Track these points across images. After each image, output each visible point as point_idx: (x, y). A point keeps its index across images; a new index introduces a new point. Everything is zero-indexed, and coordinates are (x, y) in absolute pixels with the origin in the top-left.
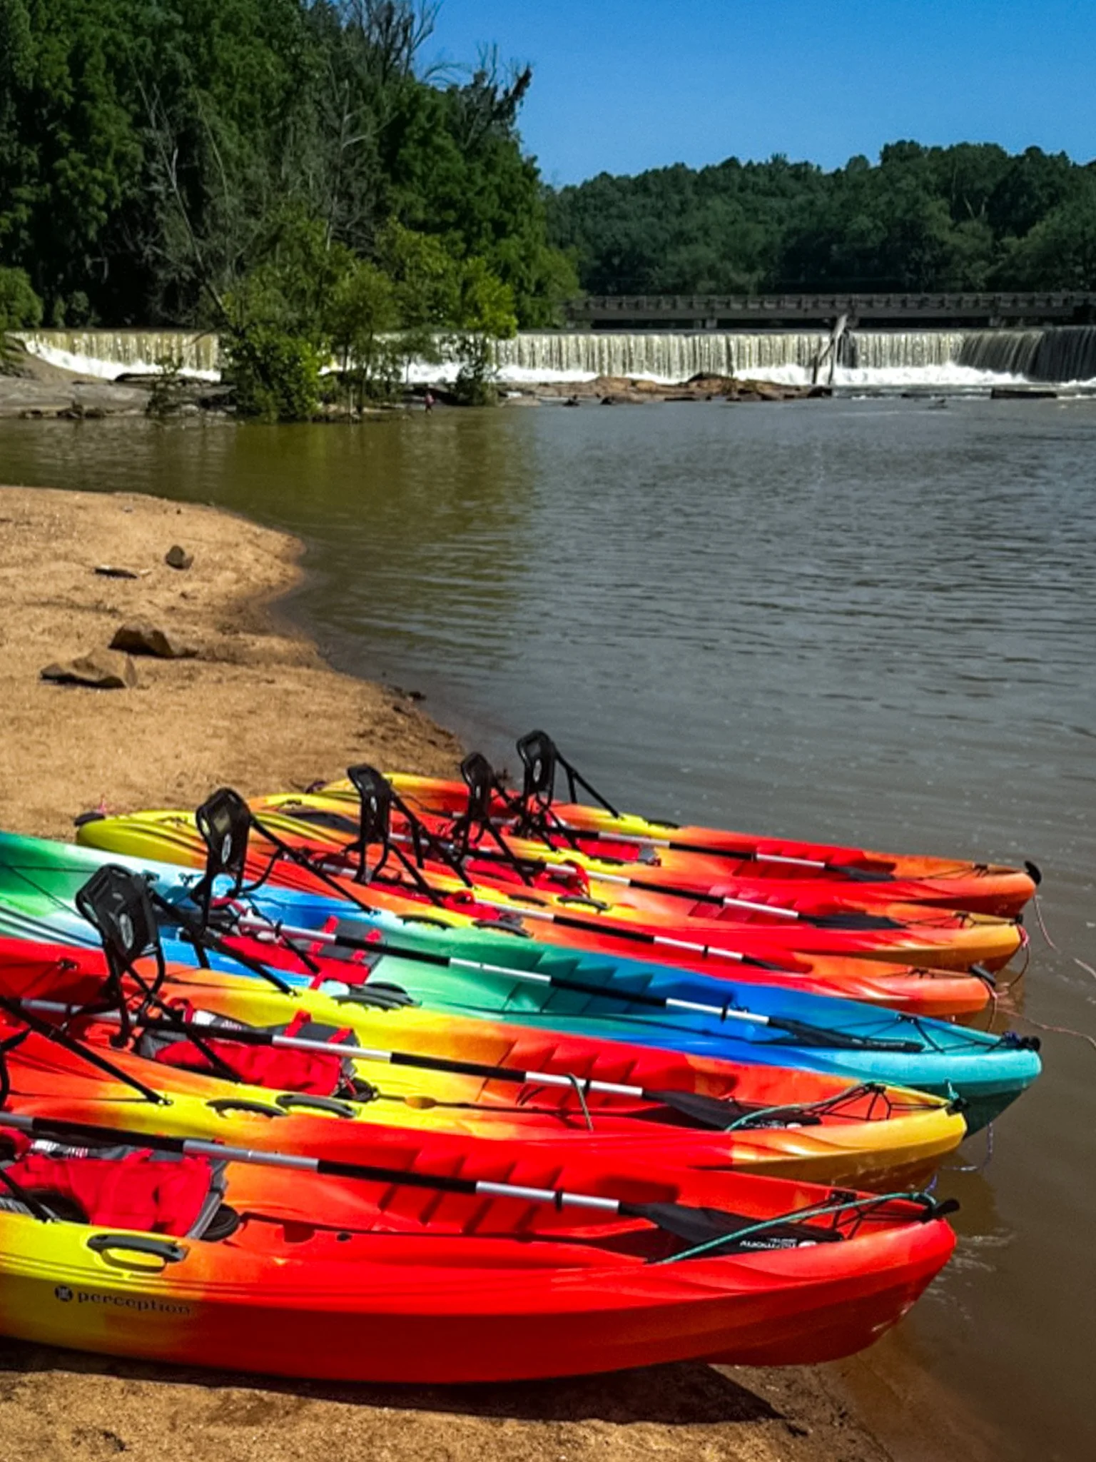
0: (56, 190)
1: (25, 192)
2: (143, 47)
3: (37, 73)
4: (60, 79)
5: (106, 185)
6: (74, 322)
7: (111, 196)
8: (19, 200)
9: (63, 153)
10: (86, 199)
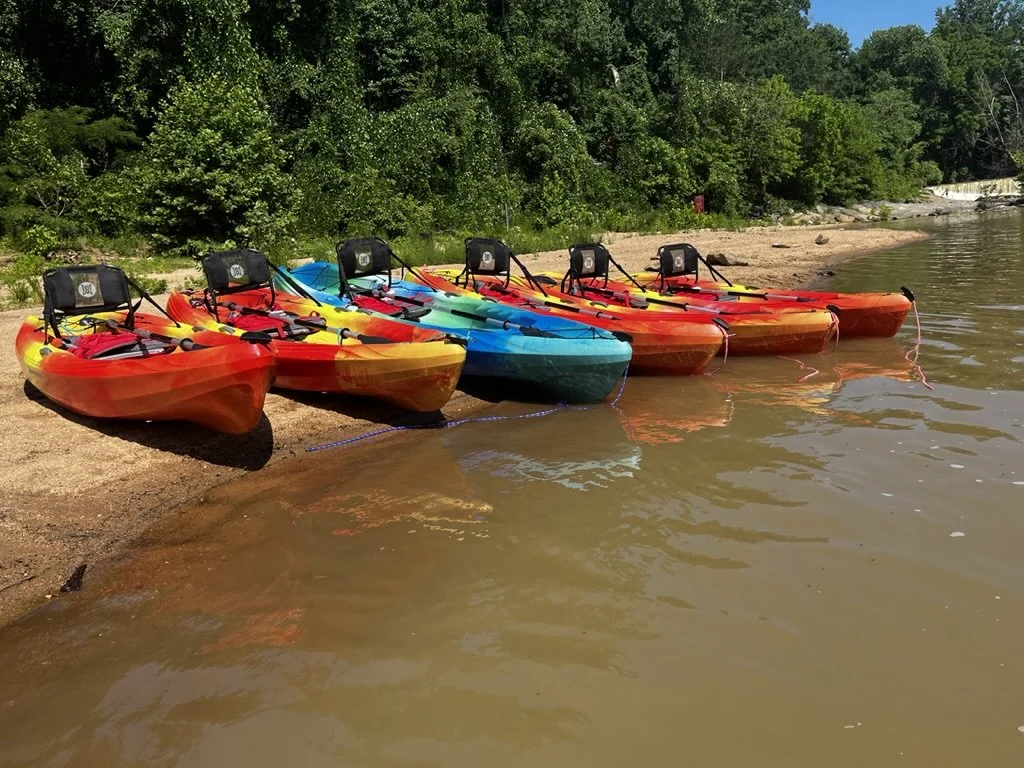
0: (955, 127)
1: (940, 131)
2: (1003, 63)
3: (949, 83)
4: (961, 83)
5: (980, 122)
6: (960, 180)
7: (982, 126)
8: (937, 134)
9: (960, 112)
10: (969, 129)
